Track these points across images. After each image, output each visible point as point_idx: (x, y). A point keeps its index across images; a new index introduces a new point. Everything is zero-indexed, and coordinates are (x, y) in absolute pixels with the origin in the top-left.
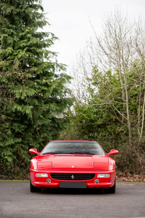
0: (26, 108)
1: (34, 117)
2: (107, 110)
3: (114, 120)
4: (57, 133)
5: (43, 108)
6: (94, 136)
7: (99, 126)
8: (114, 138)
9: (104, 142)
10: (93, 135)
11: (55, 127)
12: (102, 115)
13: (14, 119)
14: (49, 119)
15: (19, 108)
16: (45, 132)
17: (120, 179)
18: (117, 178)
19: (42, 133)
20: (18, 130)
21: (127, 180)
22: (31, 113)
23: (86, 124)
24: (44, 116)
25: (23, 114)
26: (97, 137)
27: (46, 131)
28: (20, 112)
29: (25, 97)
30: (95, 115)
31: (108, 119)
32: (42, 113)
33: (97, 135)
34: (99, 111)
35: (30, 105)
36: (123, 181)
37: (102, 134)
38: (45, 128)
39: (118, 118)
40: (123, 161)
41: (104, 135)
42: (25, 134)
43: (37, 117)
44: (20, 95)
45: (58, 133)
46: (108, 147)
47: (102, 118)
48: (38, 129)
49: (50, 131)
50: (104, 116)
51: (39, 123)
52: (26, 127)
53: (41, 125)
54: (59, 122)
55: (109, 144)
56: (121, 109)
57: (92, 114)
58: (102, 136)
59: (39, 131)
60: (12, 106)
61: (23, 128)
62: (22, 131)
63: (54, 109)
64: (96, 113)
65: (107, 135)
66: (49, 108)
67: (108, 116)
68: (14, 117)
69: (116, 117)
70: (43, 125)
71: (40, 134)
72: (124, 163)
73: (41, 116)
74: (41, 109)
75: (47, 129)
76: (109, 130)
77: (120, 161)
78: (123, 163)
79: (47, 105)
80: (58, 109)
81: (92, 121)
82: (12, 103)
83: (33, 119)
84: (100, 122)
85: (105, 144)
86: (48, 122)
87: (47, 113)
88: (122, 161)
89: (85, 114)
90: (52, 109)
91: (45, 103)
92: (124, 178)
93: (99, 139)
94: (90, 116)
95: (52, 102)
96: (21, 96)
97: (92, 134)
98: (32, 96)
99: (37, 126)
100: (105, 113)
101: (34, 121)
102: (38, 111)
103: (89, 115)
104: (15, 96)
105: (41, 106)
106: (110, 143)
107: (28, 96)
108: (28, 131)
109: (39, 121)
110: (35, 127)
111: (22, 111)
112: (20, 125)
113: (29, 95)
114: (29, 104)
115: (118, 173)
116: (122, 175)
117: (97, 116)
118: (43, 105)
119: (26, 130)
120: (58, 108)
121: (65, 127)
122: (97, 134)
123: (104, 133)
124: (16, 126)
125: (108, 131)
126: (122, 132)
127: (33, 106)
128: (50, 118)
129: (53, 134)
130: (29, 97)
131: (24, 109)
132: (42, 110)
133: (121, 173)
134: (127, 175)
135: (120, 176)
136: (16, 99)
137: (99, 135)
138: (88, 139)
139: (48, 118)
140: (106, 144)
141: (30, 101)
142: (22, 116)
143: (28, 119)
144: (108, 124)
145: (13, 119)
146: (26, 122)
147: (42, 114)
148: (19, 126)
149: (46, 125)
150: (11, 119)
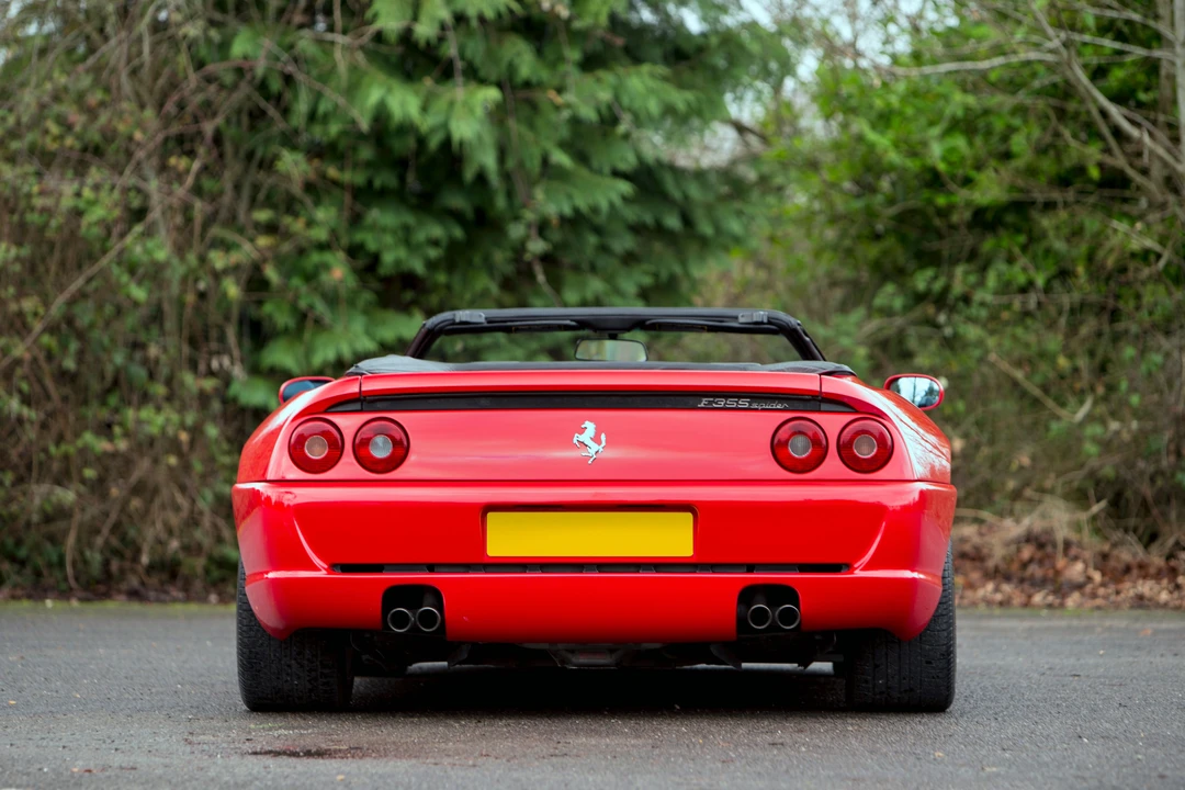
0: (452, 104)
1: (511, 164)
2: (1041, 104)
3: (1094, 173)
4: (677, 269)
5: (570, 97)
6: (946, 289)
7: (986, 220)
8: (1091, 305)
9: (1019, 331)
10: (938, 286)
11: (660, 230)
12: (1005, 138)
13: (370, 183)
14: (616, 174)
15: (404, 102)
16: (593, 269)
17: (1118, 593)
18: (1103, 585)
19: (569, 277)
20: (402, 253)
21: (1164, 596)
22: (489, 139)
23: (891, 202)
24: (582, 158)
25: (434, 142)
26: (966, 299)
27: (603, 261)
28: (406, 128)
29: (443, 27)
30: (959, 142)
31: (1048, 165)
32: (565, 132)
33: (972, 279)
34: (986, 112)
35: (483, 82)
36: (1132, 607)
37: (1006, 277)
38: (592, 239)
39: (1119, 161)
40: (1151, 469)
41: (1022, 279)
42: (448, 287)
43: (528, 164)
44: (409, 13)
45: (687, 274)
46: (1044, 367)
47: (1007, 156)
48: (537, 246)
49: (629, 259)
50: (1018, 143)
51: (550, 203)
52: (458, 233)
53: (563, 219)
54: (694, 191)
55: (1054, 342)
56: (1147, 89)
57: (936, 131)
58: (1005, 288)
59: (547, 259)
60: (353, 90)
61: (435, 243)
62: (431, 265)
63: (653, 106)
64: (966, 125)
65: (1040, 281)
66: (617, 97)
67: (1052, 146)
68: (368, 164)
69: (1107, 151)
70: (576, 222)
71: (556, 283)
72: (1160, 482)
73: (561, 158)
74: (558, 108)
75: (604, 249)
76: (1059, 245)
77: (1131, 465)
78: (1152, 480)
79: (599, 80)
80: (681, 106)
81: (934, 180)
82: (353, 68)
83: (506, 176)
84: (990, 189)
85: (1027, 345)
86: (609, 194)
87: (605, 135)
88: (1141, 464)
89: (882, 133)
90: (637, 104)
91: (590, 63)
92: (1146, 588)
93: (984, 313)
94: (925, 144)
95: (634, 56)
96: (415, 18)
97: (935, 278)
98: (490, 14)
99: (529, 226)
100: (1026, 122)
101: (510, 194)
102: (540, 122)
103: (915, 137)
104: (375, 16)
105: (556, 82)
106: (1060, 337)
107: (460, 18)
108: (470, 263)
109: (547, 192)
110: (516, 231)
111: (426, 123)
112: (410, 219)
113: (472, 12)
114: (474, 75)
115: (1106, 547)
116: (1141, 566)
117: (971, 143)
118: (574, 75)
119: (455, 257)
120: (680, 99)
121: (735, 226)
122: (967, 273)
123: (1017, 268)
124: (384, 230)
125: (1048, 251)
126: (1146, 256)
127: (500, 85)
128: (623, 166)
129: (647, 281)
130: (474, 23)
131: (440, 105)
132: (566, 114)
133: (1130, 552)
134: (1173, 563)
135: (1128, 569)
136: (379, 37)
137: (981, 283)
138: (907, 309)
139: (607, 170)
140: (1034, 348)
141: (476, 49)
142: (423, 159)
143: (469, 174)
144: (1049, 206)
145: (358, 178)
146: (457, 201)
147: (564, 146)
148: (407, 229)
149: (601, 220)
150: (347, 176)
